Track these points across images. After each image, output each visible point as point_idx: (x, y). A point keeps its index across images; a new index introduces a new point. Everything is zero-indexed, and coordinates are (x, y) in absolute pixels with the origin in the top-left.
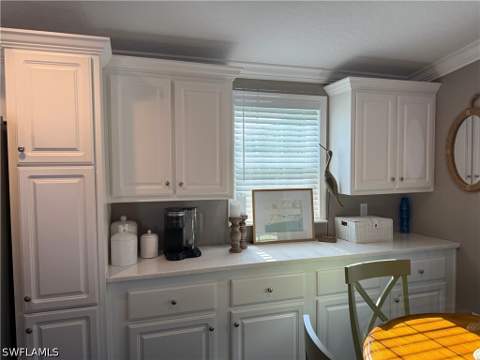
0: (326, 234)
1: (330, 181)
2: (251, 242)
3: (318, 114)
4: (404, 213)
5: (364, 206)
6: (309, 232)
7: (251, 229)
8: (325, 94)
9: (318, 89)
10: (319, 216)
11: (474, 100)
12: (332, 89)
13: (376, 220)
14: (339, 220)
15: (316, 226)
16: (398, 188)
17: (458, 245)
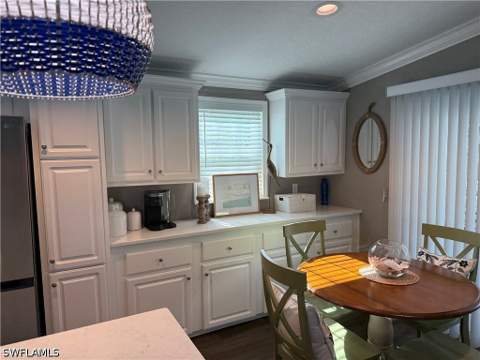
0: (267, 207)
1: (271, 167)
2: (213, 215)
3: (261, 115)
4: (324, 190)
5: (295, 186)
6: (255, 206)
7: (213, 205)
8: (266, 99)
9: (260, 95)
10: (263, 194)
11: (370, 108)
12: (272, 96)
13: (304, 196)
14: (277, 197)
15: (261, 202)
16: (319, 172)
17: (360, 211)
